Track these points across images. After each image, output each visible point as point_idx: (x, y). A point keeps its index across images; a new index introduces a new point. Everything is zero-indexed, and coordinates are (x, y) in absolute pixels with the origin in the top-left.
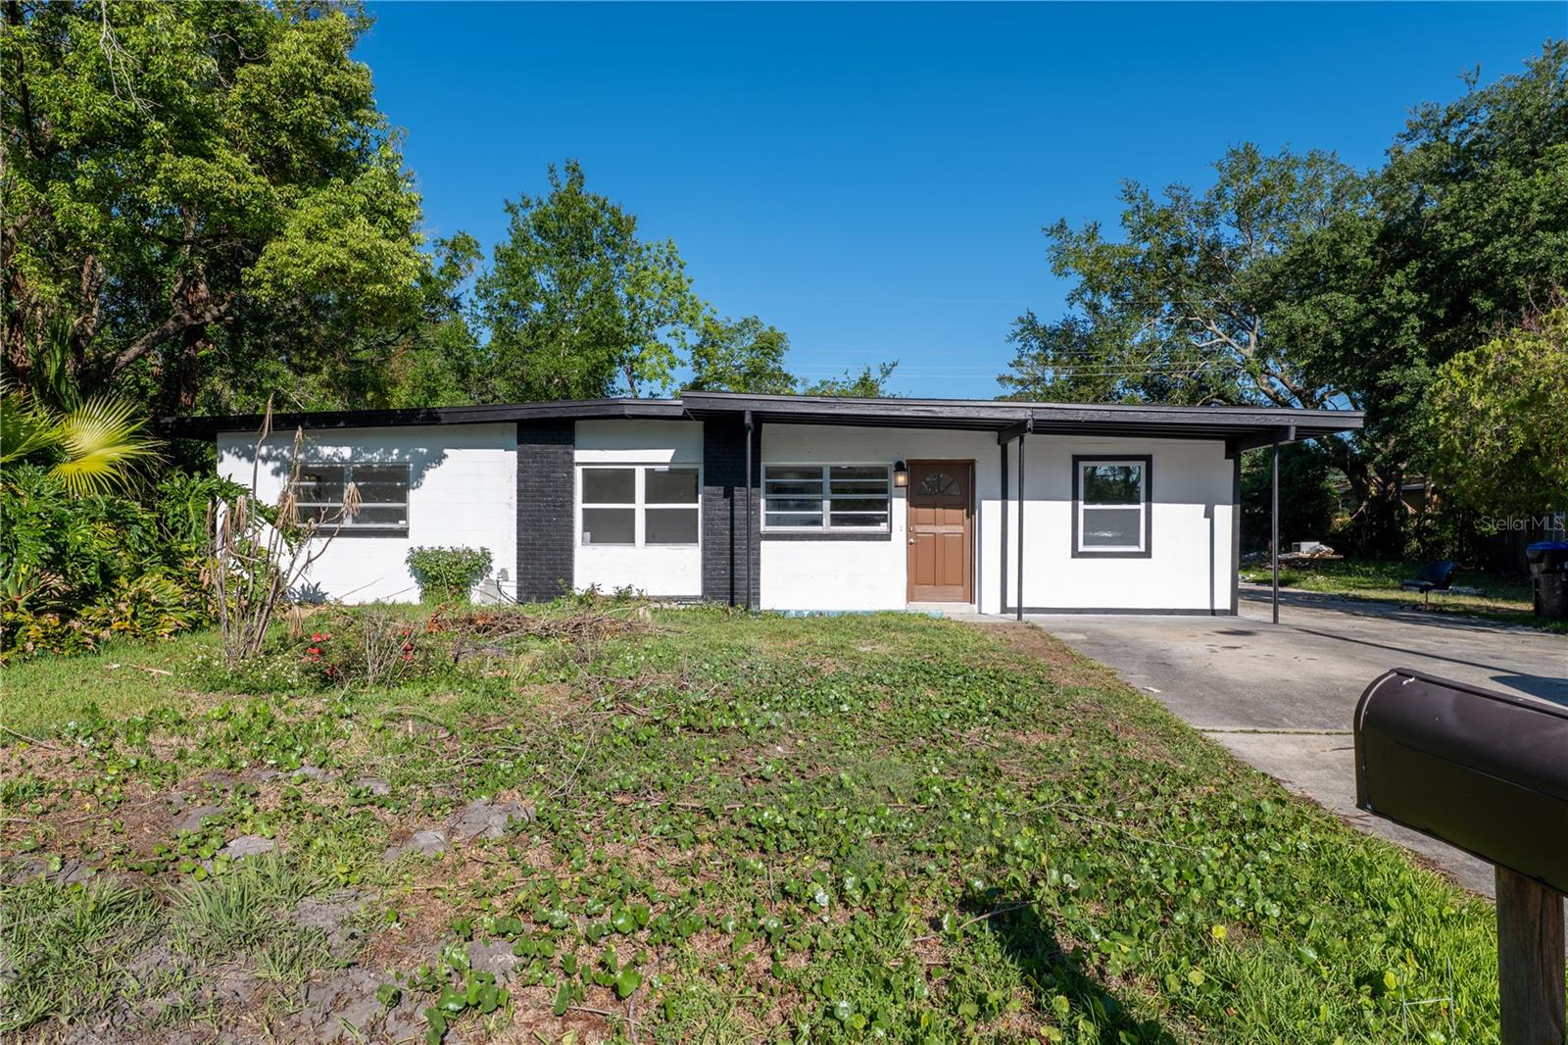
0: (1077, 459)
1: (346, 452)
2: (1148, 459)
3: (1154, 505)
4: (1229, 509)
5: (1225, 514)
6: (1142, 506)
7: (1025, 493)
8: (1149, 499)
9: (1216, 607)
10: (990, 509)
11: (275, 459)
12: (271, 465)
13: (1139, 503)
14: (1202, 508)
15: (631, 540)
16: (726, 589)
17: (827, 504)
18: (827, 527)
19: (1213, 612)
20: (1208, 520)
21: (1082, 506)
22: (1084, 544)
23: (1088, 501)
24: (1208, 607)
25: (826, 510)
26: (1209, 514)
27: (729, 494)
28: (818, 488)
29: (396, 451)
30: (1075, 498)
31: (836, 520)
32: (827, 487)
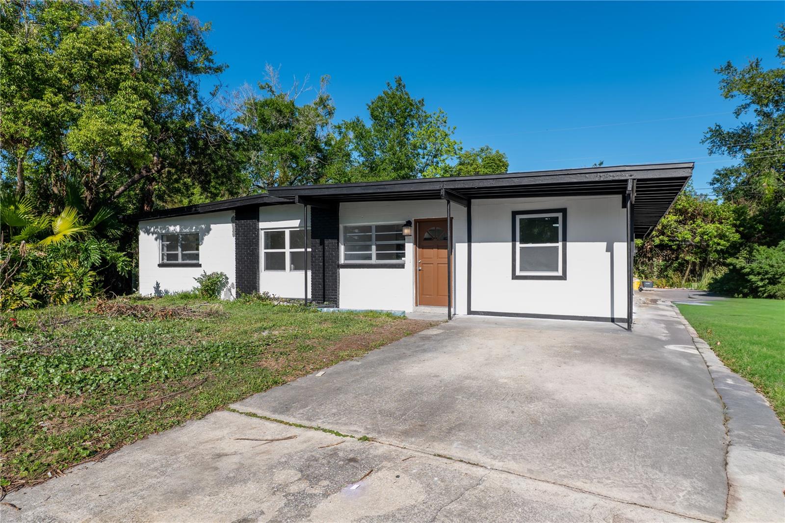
0: (515, 214)
1: (178, 228)
2: (564, 211)
3: (568, 244)
4: (624, 245)
5: (621, 249)
6: (560, 245)
7: (473, 238)
8: (565, 240)
9: (616, 316)
10: (461, 248)
11: (156, 233)
12: (155, 236)
13: (557, 242)
14: (604, 245)
15: (284, 268)
16: (321, 295)
17: (374, 247)
18: (374, 261)
19: (613, 320)
20: (609, 253)
21: (518, 245)
22: (521, 270)
23: (522, 242)
24: (609, 316)
25: (374, 251)
26: (610, 249)
27: (322, 243)
28: (369, 238)
29: (194, 228)
30: (514, 240)
31: (379, 257)
32: (374, 238)
